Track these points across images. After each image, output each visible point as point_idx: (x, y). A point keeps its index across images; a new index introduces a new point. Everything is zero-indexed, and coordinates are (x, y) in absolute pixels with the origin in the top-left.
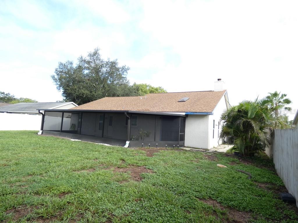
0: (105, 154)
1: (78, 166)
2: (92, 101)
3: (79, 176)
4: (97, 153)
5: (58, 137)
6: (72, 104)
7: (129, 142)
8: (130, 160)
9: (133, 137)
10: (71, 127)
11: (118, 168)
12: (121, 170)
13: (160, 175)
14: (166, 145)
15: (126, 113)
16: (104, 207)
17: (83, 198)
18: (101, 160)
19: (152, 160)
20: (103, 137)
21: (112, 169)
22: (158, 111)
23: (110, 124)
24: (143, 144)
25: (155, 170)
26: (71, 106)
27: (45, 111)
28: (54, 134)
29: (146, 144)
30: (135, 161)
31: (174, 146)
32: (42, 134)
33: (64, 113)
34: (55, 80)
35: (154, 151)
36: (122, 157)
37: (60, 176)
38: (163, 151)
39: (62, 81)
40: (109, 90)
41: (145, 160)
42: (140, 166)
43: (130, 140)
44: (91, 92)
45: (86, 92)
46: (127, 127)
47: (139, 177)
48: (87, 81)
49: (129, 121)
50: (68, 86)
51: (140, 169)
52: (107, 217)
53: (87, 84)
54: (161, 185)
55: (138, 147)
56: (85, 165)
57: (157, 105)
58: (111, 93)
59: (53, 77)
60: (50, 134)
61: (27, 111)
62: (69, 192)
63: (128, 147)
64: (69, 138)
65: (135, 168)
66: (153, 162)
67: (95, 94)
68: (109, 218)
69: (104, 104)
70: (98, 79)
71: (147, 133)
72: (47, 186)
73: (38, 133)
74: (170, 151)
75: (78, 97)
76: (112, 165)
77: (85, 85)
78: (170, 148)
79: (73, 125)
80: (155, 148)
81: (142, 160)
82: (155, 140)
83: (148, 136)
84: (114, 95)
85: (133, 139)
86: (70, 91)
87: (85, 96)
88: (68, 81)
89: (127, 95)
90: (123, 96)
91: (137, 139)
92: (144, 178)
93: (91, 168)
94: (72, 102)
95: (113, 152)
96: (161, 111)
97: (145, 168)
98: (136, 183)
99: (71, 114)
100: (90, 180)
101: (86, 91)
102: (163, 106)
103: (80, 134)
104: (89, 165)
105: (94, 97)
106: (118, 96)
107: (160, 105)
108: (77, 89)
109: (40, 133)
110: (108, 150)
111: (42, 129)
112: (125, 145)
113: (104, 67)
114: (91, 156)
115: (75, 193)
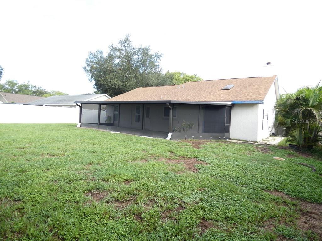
0: (151, 146)
1: (130, 156)
2: (125, 92)
3: (135, 166)
4: (142, 145)
5: (98, 129)
6: (104, 96)
7: (171, 134)
8: (179, 152)
9: (176, 129)
10: (107, 120)
11: (169, 159)
12: (173, 161)
13: (216, 166)
14: (211, 137)
15: (167, 104)
16: (172, 195)
17: (148, 186)
18: (150, 152)
19: (202, 152)
20: (143, 129)
21: (164, 160)
22: (200, 100)
23: (148, 116)
24: (186, 136)
25: (209, 162)
26: (103, 98)
27: (82, 103)
28: (93, 127)
29: (189, 136)
30: (184, 153)
31: (220, 138)
32: (81, 126)
33: (101, 105)
34: (86, 71)
35: (199, 143)
36: (169, 148)
37: (117, 166)
38: (209, 143)
39: (94, 72)
40: (141, 80)
41: (194, 152)
42: (191, 158)
43: (173, 132)
44: (123, 82)
45: (118, 83)
46: (169, 118)
47: (194, 169)
48: (119, 71)
49: (171, 112)
50: (100, 77)
51: (192, 160)
52: (178, 203)
53: (119, 73)
54: (220, 176)
55: (181, 139)
56: (136, 156)
57: (198, 94)
58: (145, 83)
59: (85, 68)
60: (88, 126)
61: (62, 104)
62: (132, 180)
63: (170, 139)
64: (107, 131)
65: (186, 160)
66: (204, 154)
67: (127, 84)
68: (180, 204)
69: (139, 94)
70: (129, 68)
71: (190, 124)
72: (110, 175)
73: (77, 126)
74: (216, 143)
75: (111, 88)
76: (162, 156)
77: (117, 75)
78: (215, 140)
79: (109, 118)
80: (199, 141)
81: (191, 152)
82: (198, 132)
83: (190, 127)
84: (147, 85)
85: (175, 131)
86: (102, 82)
87: (117, 87)
88: (100, 72)
89: (161, 84)
90: (157, 86)
91: (180, 131)
92: (200, 170)
93: (142, 159)
94: (105, 94)
95: (158, 144)
96: (204, 100)
97: (197, 160)
98: (193, 174)
99: (106, 106)
100: (147, 170)
101: (118, 81)
102: (205, 95)
103: (119, 126)
104: (140, 156)
105: (127, 87)
106: (152, 86)
107: (201, 95)
108: (109, 80)
109: (79, 126)
110: (152, 142)
111: (80, 122)
112: (167, 137)
113: (136, 55)
114: (138, 147)
115: (138, 181)
